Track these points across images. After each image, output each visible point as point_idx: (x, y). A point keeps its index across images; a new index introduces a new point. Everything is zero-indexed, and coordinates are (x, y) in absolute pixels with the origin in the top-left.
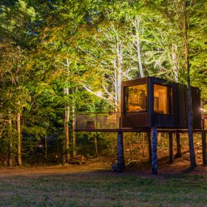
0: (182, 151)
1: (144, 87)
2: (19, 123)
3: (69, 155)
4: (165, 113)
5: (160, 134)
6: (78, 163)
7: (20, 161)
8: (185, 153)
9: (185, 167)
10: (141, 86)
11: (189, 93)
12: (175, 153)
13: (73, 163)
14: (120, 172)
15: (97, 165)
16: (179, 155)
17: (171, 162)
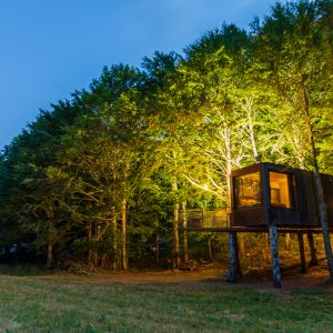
0: (319, 257)
1: (256, 176)
2: (124, 222)
3: (179, 260)
4: (288, 206)
5: (288, 235)
6: (189, 270)
7: (125, 264)
8: (323, 259)
9: (322, 278)
10: (254, 175)
11: (318, 181)
12: (308, 259)
13: (183, 269)
14: (234, 282)
15: (210, 272)
16: (314, 262)
17: (304, 271)
